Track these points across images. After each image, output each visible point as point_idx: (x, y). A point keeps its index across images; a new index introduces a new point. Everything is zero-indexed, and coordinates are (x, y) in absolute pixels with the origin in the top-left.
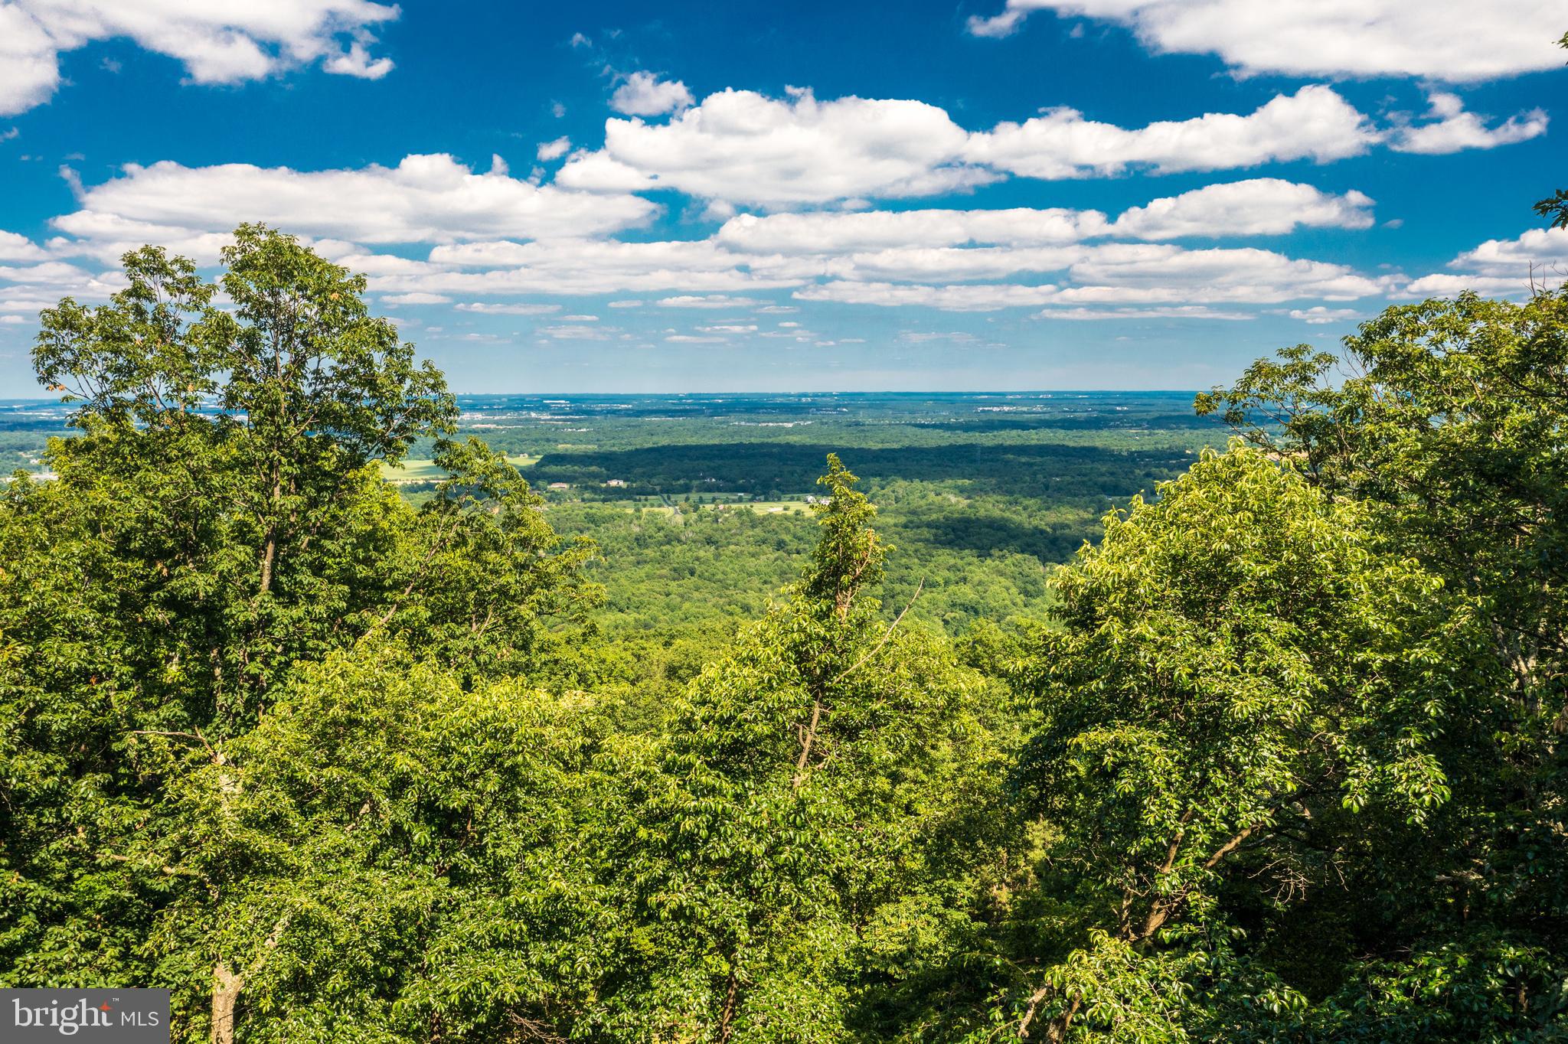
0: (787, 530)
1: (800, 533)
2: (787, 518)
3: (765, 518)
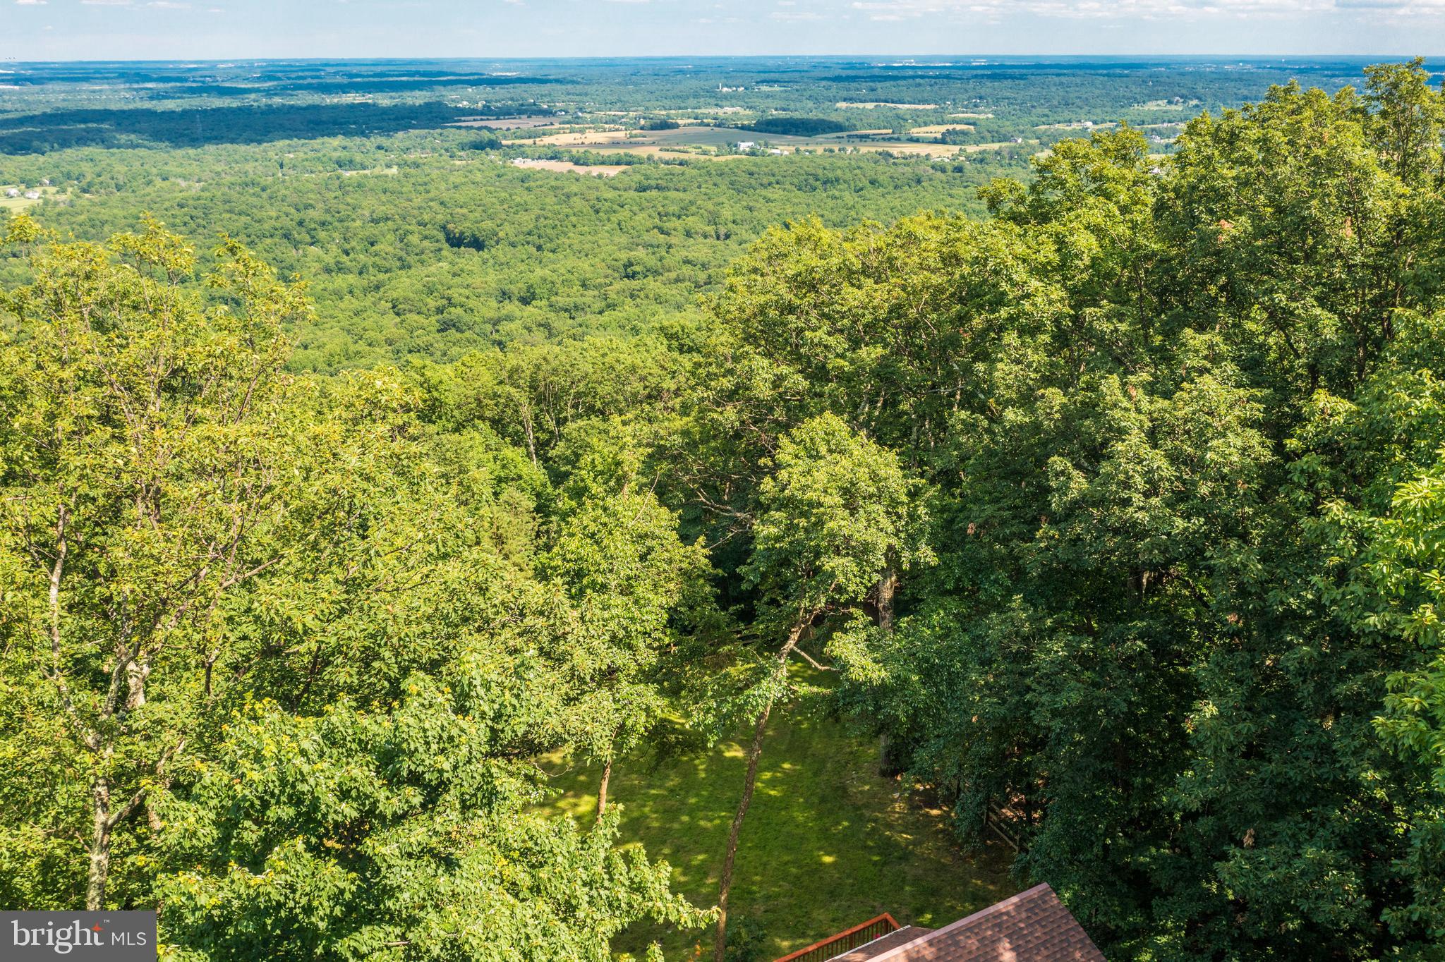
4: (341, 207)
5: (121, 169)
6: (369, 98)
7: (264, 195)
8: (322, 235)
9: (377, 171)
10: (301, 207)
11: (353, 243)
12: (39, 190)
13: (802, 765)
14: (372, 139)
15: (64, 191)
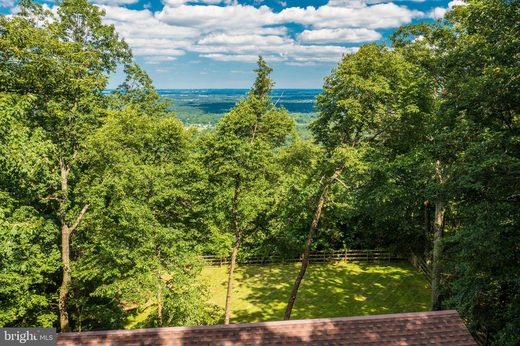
12: (207, 125)
13: (390, 308)
14: (310, 114)
15: (214, 126)
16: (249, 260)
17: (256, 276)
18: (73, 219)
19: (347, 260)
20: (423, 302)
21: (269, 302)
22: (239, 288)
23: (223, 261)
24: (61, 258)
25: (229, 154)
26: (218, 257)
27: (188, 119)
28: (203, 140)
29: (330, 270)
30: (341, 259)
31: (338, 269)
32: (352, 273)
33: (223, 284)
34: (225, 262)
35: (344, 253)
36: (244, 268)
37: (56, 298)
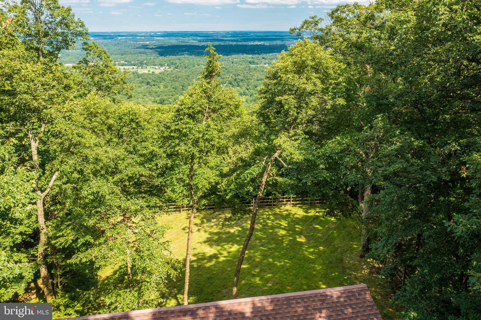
0: (150, 78)
1: (154, 79)
2: (149, 74)
3: (142, 74)
4: (248, 75)
5: (187, 62)
6: (262, 43)
7: (226, 71)
8: (241, 84)
9: (261, 65)
10: (236, 75)
11: (250, 87)
12: (164, 67)
13: (327, 248)
14: (261, 55)
15: (170, 68)
16: (206, 206)
17: (213, 221)
18: (45, 185)
19: (292, 204)
20: (355, 242)
21: (224, 245)
22: (197, 232)
23: (183, 207)
24: (37, 220)
25: (184, 136)
26: (179, 204)
27: (145, 61)
28: (160, 123)
29: (277, 214)
30: (286, 204)
31: (284, 213)
32: (296, 216)
33: (184, 229)
34: (185, 209)
35: (290, 198)
36: (201, 213)
37: (35, 253)
